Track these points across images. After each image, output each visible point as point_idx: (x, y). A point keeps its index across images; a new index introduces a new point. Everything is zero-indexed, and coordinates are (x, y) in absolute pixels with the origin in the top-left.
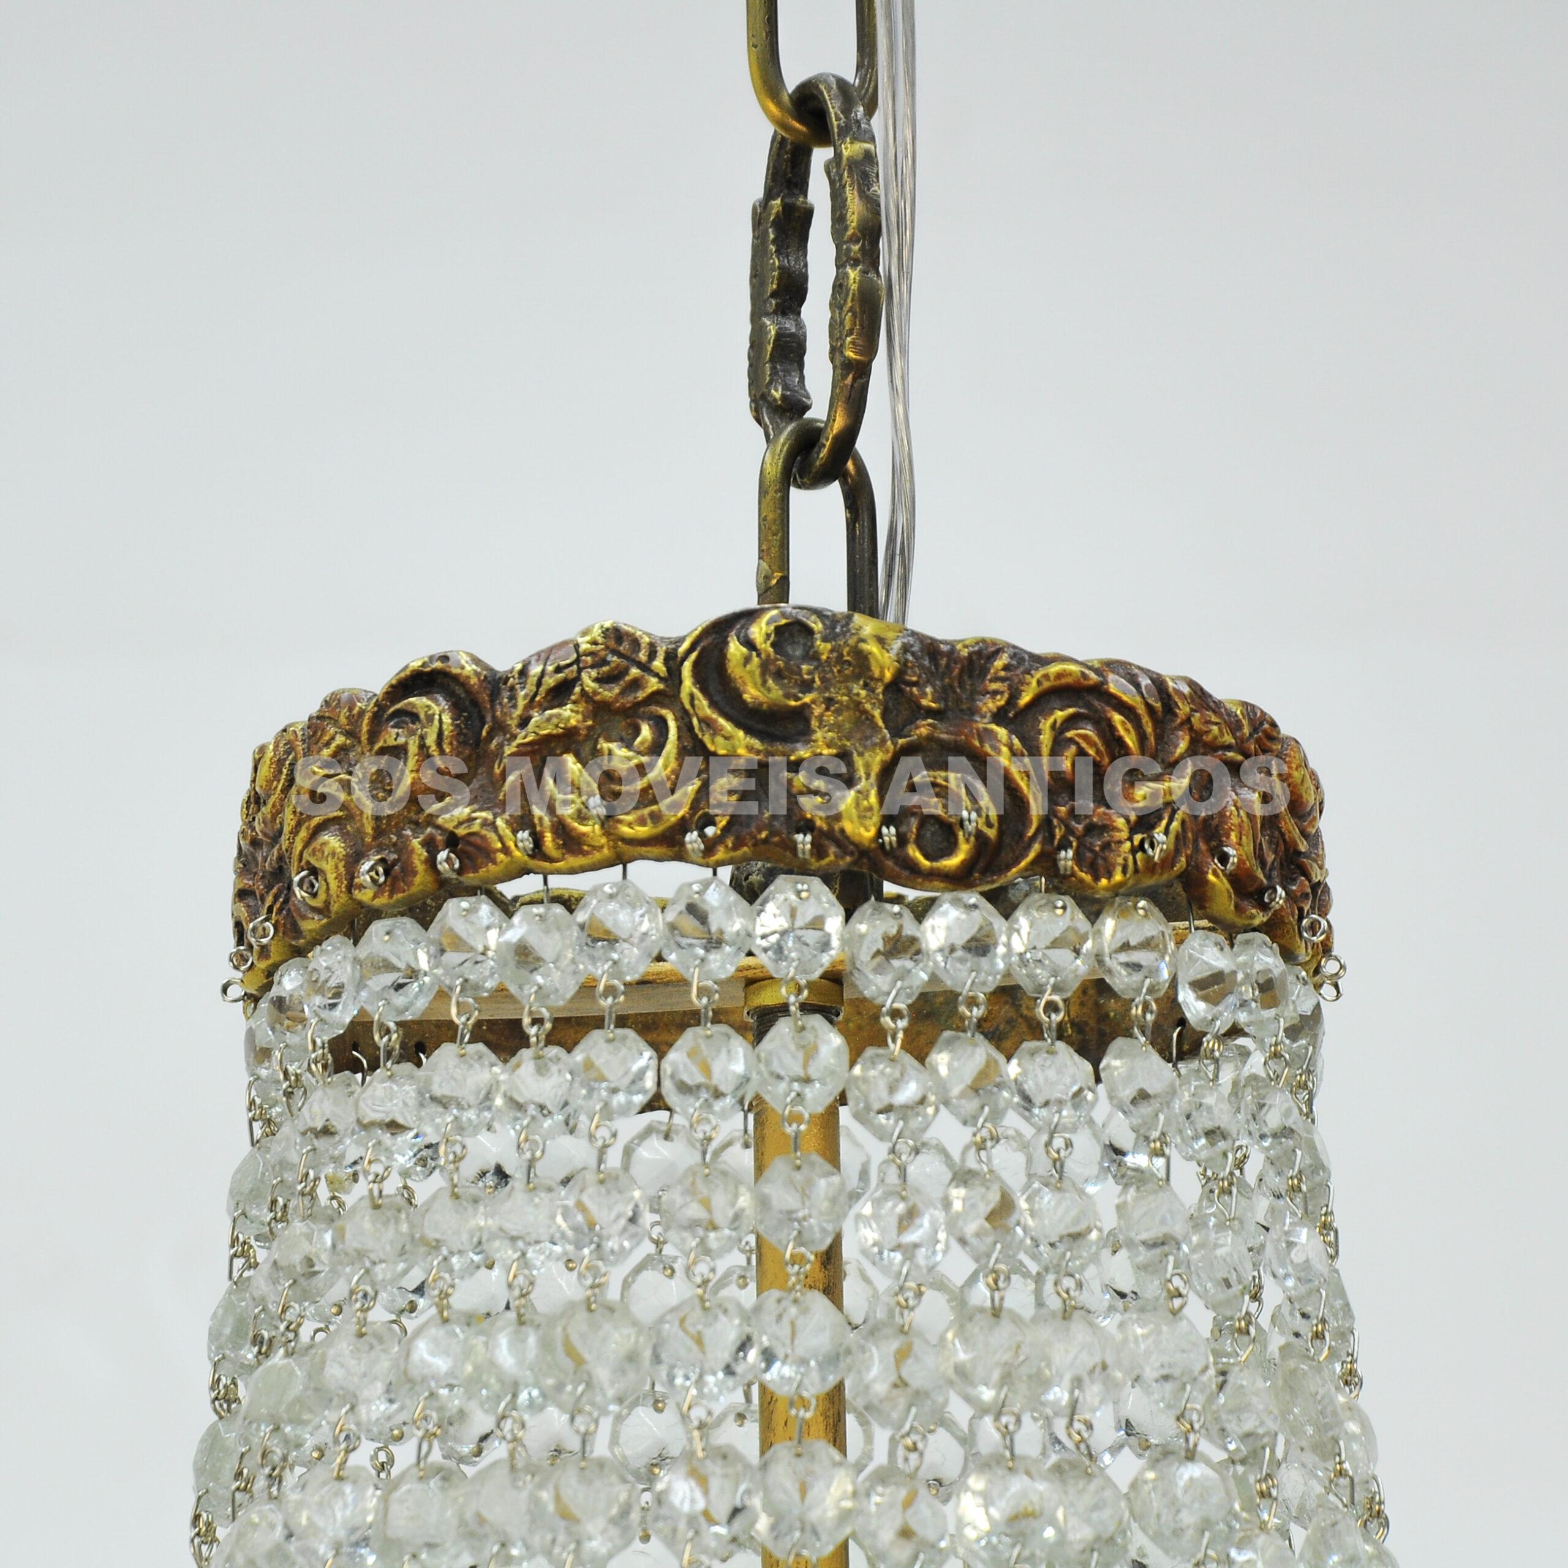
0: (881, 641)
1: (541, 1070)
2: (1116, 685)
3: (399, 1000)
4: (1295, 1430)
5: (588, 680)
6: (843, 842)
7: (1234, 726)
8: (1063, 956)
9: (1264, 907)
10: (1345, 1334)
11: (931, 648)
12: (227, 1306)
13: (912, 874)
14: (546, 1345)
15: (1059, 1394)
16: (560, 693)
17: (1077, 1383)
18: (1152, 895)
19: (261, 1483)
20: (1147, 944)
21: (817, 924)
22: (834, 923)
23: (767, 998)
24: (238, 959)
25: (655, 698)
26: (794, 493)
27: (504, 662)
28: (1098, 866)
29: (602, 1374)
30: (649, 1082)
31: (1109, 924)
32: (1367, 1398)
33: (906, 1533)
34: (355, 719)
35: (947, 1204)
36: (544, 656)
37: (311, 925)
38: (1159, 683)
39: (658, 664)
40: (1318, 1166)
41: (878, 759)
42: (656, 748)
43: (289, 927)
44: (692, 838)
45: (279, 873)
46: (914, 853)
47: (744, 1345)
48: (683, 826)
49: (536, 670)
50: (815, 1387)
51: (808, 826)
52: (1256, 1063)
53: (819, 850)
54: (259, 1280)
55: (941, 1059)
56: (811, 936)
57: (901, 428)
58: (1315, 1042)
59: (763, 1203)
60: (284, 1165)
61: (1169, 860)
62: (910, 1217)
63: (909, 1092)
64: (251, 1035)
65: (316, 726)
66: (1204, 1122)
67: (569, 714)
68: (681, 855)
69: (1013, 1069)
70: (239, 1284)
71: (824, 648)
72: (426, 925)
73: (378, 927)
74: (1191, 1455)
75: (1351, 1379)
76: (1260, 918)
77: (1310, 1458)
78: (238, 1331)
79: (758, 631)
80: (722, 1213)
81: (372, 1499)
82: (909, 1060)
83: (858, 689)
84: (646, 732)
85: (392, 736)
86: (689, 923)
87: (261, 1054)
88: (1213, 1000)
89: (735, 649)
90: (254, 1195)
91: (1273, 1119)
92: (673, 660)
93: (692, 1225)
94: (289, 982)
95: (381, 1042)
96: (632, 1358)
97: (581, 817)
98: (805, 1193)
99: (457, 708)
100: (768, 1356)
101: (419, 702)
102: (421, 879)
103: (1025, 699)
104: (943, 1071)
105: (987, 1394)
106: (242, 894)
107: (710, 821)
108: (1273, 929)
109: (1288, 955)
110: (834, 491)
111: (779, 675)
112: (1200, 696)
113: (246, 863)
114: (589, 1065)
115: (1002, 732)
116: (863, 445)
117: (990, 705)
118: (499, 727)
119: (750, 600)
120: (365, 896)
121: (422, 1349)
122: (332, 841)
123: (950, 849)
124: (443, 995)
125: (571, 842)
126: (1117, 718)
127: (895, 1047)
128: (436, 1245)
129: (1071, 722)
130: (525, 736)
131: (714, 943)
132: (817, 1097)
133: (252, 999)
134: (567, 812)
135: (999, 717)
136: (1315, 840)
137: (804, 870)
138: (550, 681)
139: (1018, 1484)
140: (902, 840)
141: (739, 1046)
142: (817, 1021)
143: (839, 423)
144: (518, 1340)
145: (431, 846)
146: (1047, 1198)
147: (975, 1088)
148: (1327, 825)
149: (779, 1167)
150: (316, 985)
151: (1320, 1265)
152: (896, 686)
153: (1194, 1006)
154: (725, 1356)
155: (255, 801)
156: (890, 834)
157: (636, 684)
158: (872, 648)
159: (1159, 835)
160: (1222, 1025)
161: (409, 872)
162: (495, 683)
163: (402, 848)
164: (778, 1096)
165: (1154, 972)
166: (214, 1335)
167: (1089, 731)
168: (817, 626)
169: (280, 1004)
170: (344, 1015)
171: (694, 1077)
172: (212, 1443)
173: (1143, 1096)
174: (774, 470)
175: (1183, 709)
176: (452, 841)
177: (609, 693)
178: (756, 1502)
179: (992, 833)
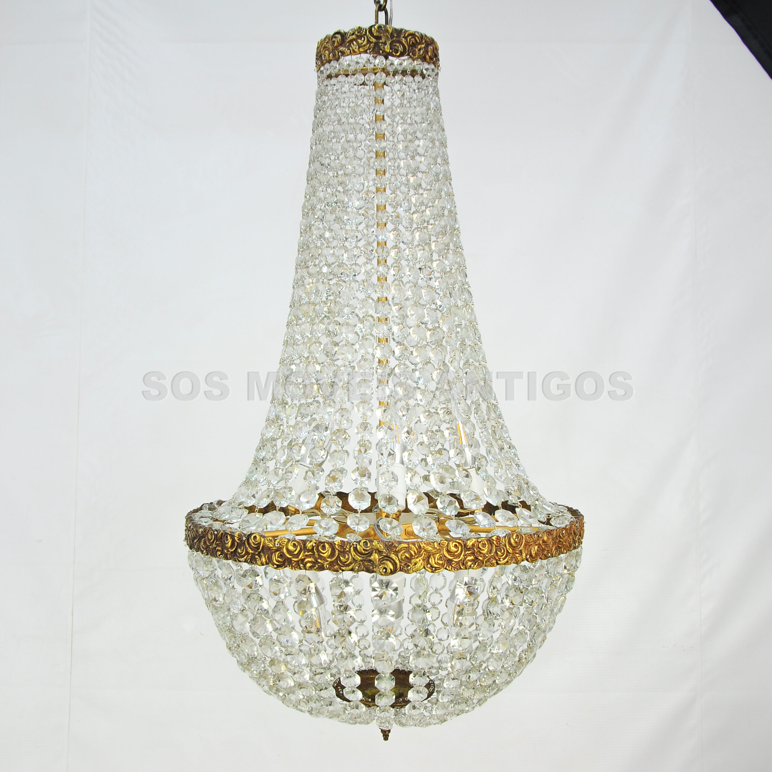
0: (390, 28)
1: (351, 78)
2: (416, 34)
3: (335, 70)
4: (435, 120)
5: (356, 33)
6: (385, 52)
7: (430, 39)
8: (410, 65)
9: (433, 60)
10: (441, 110)
11: (396, 29)
12: (316, 106)
13: (393, 56)
14: (352, 109)
15: (409, 116)
16: (353, 34)
17: (411, 114)
18: (420, 59)
19: (320, 126)
20: (420, 64)
21: (382, 61)
22: (384, 61)
23: (376, 71)
24: (316, 66)
25: (364, 35)
26: (379, 12)
27: (346, 31)
28: (414, 55)
29: (358, 113)
30: (363, 80)
31: (415, 62)
32: (443, 117)
33: (392, 131)
34: (329, 38)
35: (397, 94)
36: (351, 30)
37: (324, 62)
38: (421, 34)
39: (364, 31)
40: (438, 91)
41: (389, 42)
42: (364, 40)
43: (322, 62)
44: (368, 51)
45: (321, 56)
46: (394, 53)
47: (374, 110)
48: (367, 50)
49: (350, 32)
50: (382, 115)
51: (381, 50)
52: (431, 79)
53: (383, 53)
54: (319, 103)
55: (396, 77)
56: (382, 63)
57: (391, 4)
58: (438, 76)
59: (376, 94)
60: (322, 90)
61: (422, 54)
62: (393, 96)
63: (393, 81)
64: (318, 75)
65: (325, 39)
66: (426, 85)
67: (354, 37)
68: (367, 53)
69: (404, 78)
70: (317, 104)
71: (383, 29)
72: (338, 61)
73: (332, 62)
74: (424, 123)
75: (441, 114)
76: (432, 62)
77: (437, 123)
78: (317, 109)
79: (376, 27)
80: (372, 94)
81: (332, 127)
82: (393, 77)
83: (387, 34)
84: (363, 39)
85: (334, 39)
86: (368, 61)
87: (319, 77)
88: (427, 71)
89: (373, 29)
90: (318, 94)
91: (433, 85)
92: (366, 30)
93: (368, 96)
94: (322, 69)
95: (333, 75)
96: (362, 111)
97: (356, 49)
98: (381, 92)
99: (341, 36)
100: (377, 111)
101: (337, 35)
102: (337, 56)
103: (406, 35)
104: (397, 79)
105: (401, 115)
106: (316, 59)
107: (370, 49)
108: (434, 63)
109: (435, 66)
110: (383, 12)
111: (378, 32)
112: (426, 36)
113: (317, 55)
114: (356, 78)
115: (403, 39)
116: (387, 7)
117: (402, 36)
118: (346, 38)
119: (374, 24)
120: (331, 58)
121: (338, 111)
122: (327, 52)
123: (398, 53)
124: (340, 70)
125: (354, 52)
126: (417, 38)
127: (391, 76)
128: (339, 99)
129: (411, 38)
130: (349, 39)
131: (371, 63)
132: (382, 82)
133: (318, 71)
134: (354, 48)
135: (403, 37)
136: (438, 53)
137: (381, 55)
138: (352, 33)
139: (405, 125)
140: (392, 52)
141: (374, 75)
142: (382, 73)
143: (384, 4)
144: (349, 109)
145: (338, 52)
146: (408, 93)
147: (400, 81)
148: (439, 52)
149: (378, 90)
150: (325, 69)
151: (438, 102)
152: (392, 33)
153: (425, 72)
154: (372, 111)
155: (318, 48)
156: (391, 51)
157: (362, 33)
158: (389, 29)
159: (421, 51)
160: (428, 74)
161: (336, 55)
162: (345, 33)
163: (335, 52)
164: (378, 81)
165: (420, 67)
166: (314, 109)
167: (413, 39)
168: (382, 26)
169: (321, 71)
170: (329, 72)
171: (368, 79)
172: (314, 122)
173: (419, 82)
174: (377, 9)
175: (424, 37)
176: (341, 52)
177: (359, 34)
178: (376, 127)
179: (402, 51)
